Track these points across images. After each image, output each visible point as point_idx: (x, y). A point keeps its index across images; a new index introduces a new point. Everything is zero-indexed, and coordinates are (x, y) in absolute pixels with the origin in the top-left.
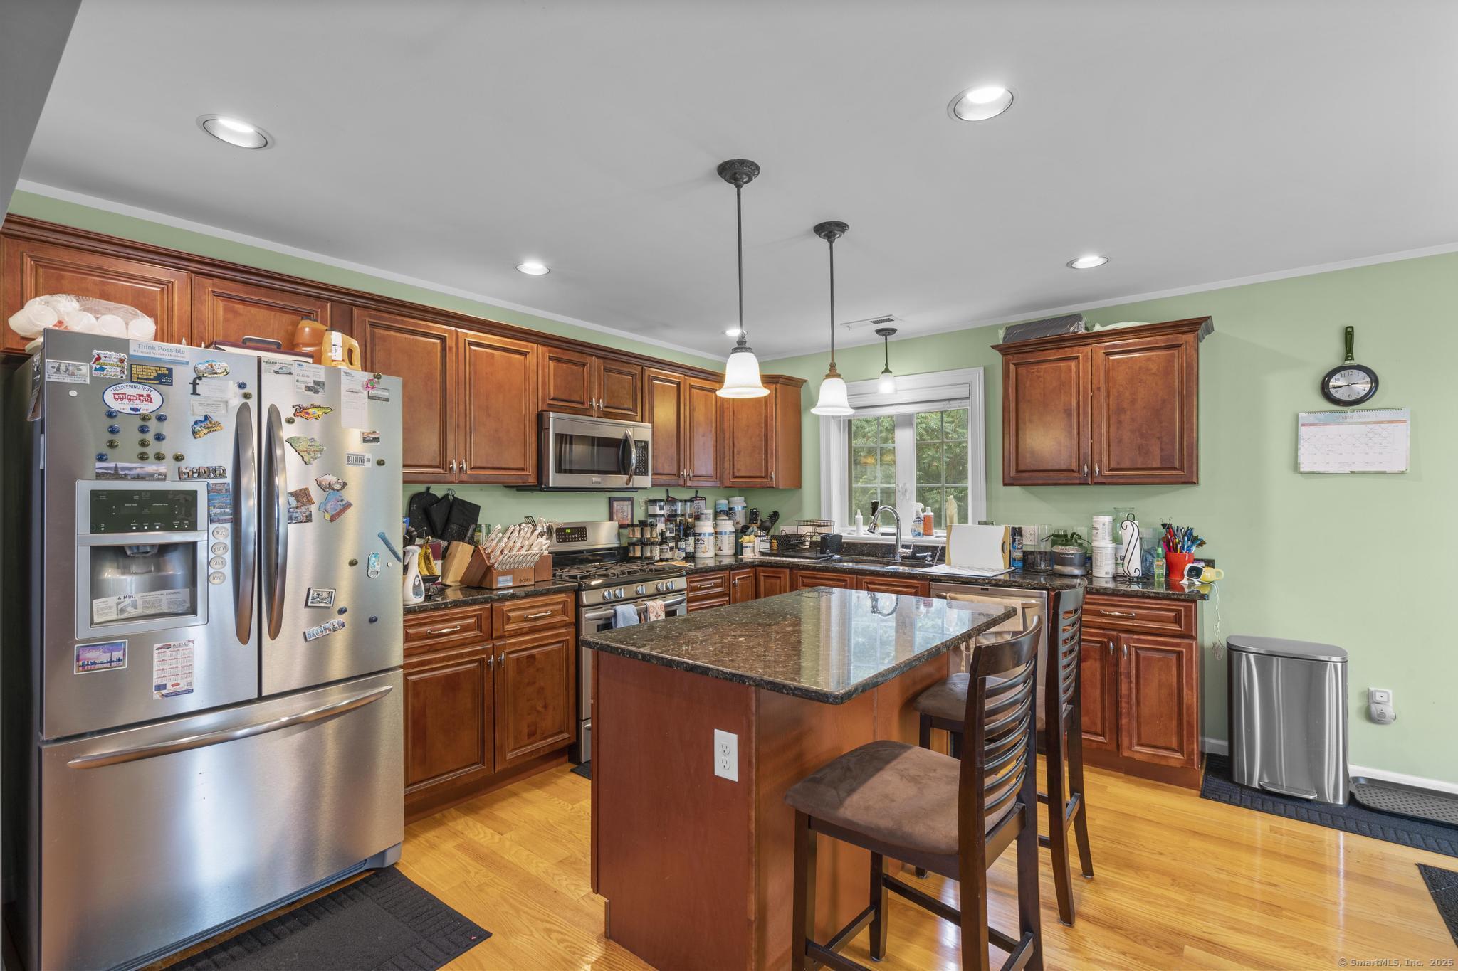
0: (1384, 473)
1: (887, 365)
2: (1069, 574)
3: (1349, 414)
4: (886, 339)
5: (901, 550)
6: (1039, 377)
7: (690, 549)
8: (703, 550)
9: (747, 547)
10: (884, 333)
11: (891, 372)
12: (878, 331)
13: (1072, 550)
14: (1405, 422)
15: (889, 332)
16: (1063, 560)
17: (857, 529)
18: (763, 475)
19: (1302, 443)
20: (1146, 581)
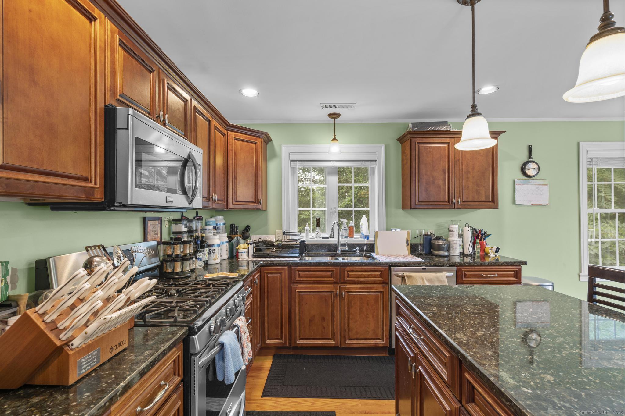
0: (541, 205)
1: (335, 136)
2: (443, 255)
3: (531, 181)
4: (334, 120)
5: (340, 248)
6: (430, 152)
7: (205, 258)
8: (215, 257)
9: (242, 252)
10: (333, 116)
11: (337, 140)
12: (331, 115)
13: (441, 243)
14: (547, 185)
15: (336, 116)
16: (440, 248)
17: (307, 236)
18: (254, 200)
19: (516, 191)
20: (473, 256)
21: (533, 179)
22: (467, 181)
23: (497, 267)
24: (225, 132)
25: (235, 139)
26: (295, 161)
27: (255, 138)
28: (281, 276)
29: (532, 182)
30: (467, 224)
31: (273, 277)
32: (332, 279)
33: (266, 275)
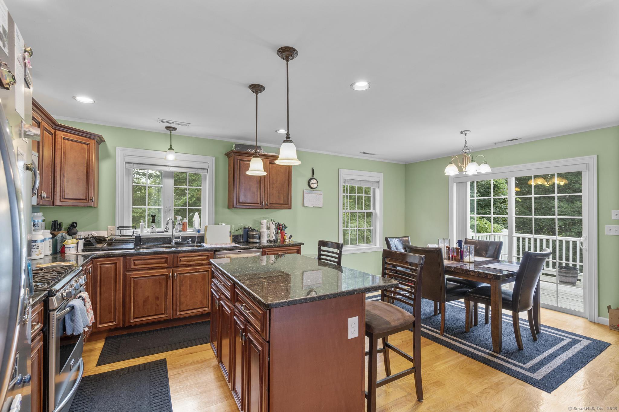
0: (318, 207)
1: (171, 146)
4: (171, 133)
5: (174, 240)
10: (170, 129)
11: (173, 150)
12: (167, 128)
13: (255, 233)
14: (322, 194)
15: (172, 129)
16: (253, 237)
17: (142, 231)
18: (85, 198)
19: (305, 198)
20: (276, 241)
21: (315, 190)
22: (272, 189)
23: (287, 248)
24: (53, 131)
25: (64, 139)
26: (132, 163)
27: (88, 139)
28: (116, 266)
29: (314, 192)
30: (272, 220)
31: (107, 268)
32: (166, 265)
33: (99, 266)
